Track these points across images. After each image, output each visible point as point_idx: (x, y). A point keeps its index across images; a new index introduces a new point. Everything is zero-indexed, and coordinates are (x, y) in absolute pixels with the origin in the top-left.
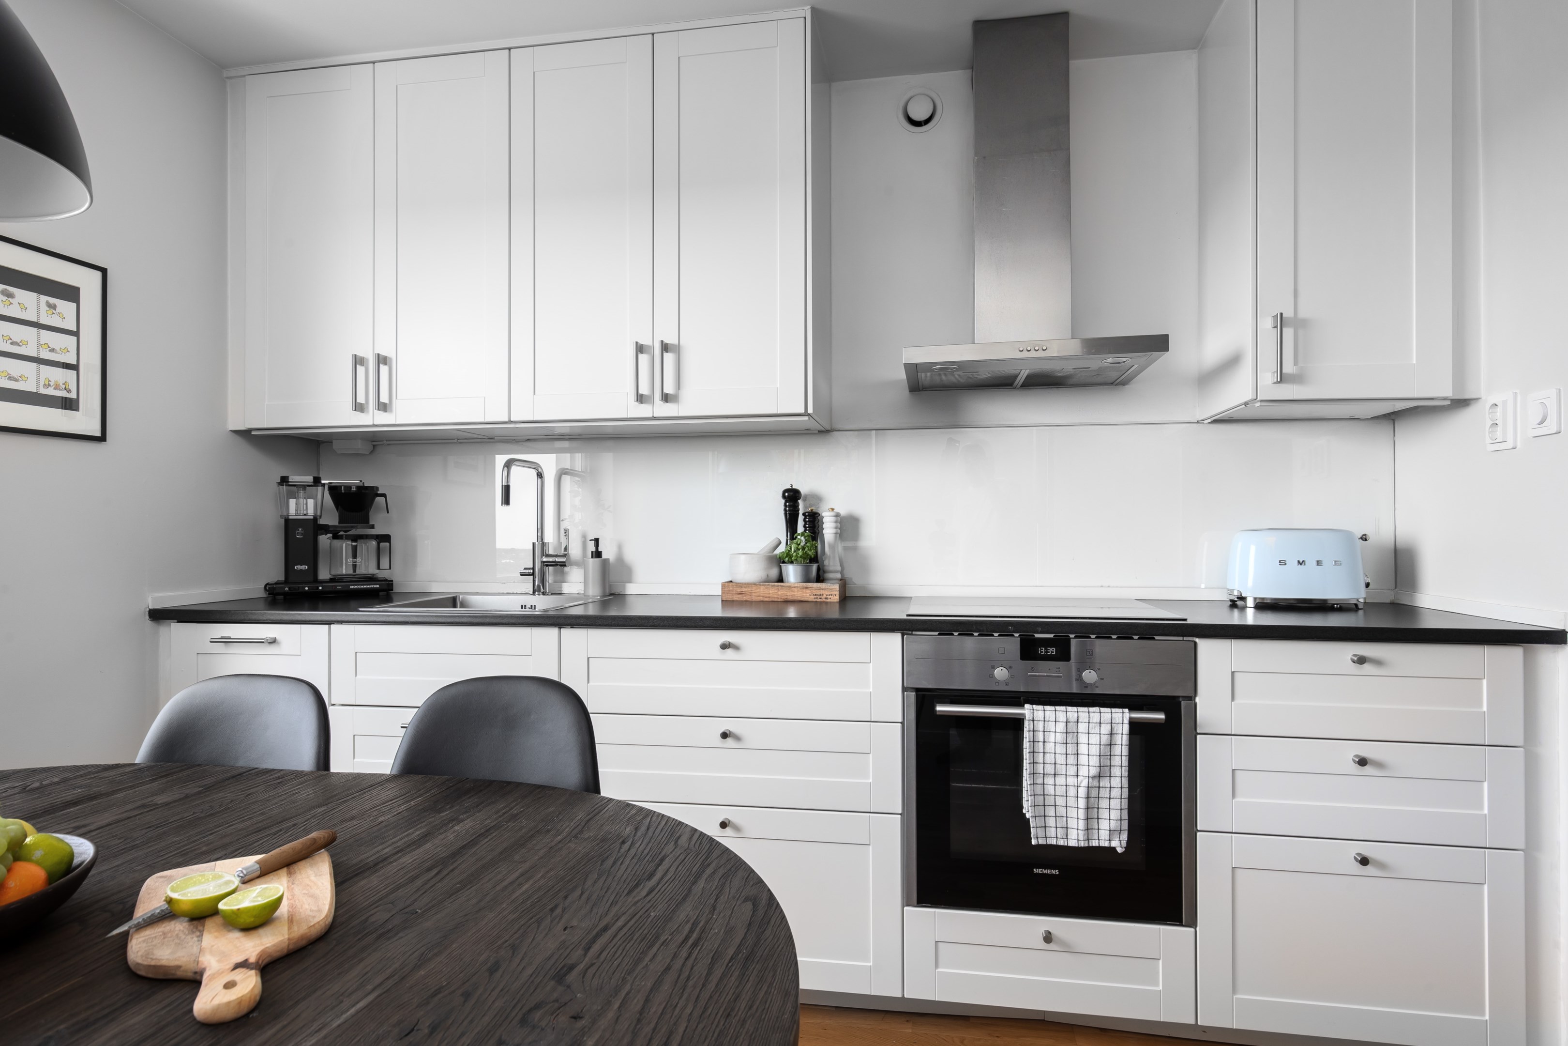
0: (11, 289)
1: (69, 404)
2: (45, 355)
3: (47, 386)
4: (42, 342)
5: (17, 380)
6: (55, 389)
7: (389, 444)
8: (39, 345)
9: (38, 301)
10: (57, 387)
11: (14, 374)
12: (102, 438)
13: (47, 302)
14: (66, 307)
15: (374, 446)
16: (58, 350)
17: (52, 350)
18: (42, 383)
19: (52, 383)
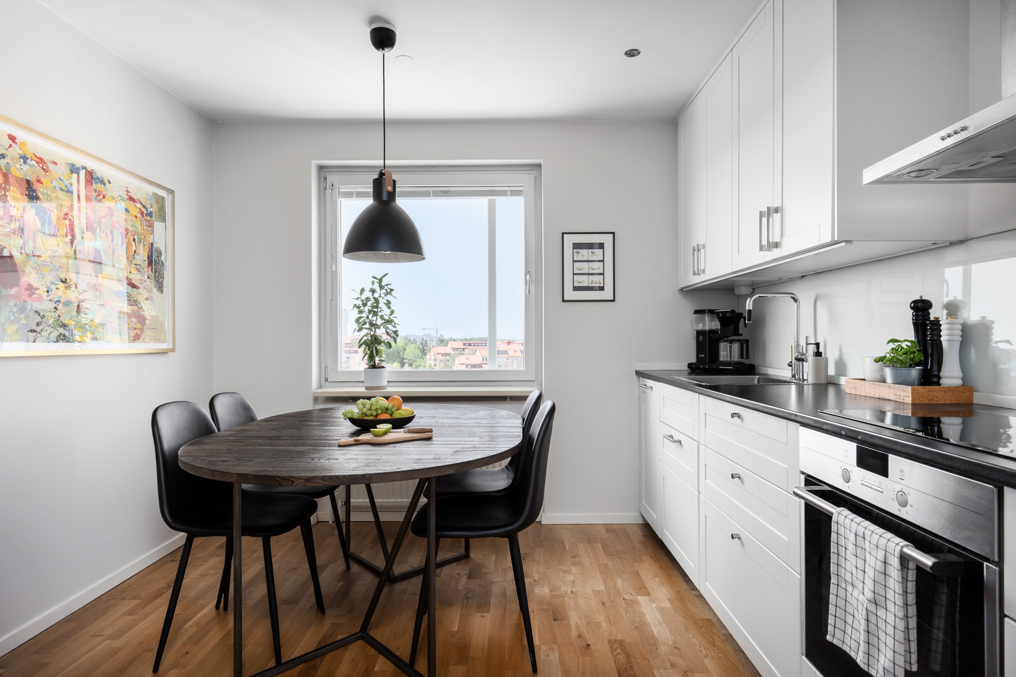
0: (578, 250)
1: (602, 289)
2: (591, 272)
3: (592, 283)
4: (590, 267)
5: (581, 283)
6: (595, 284)
7: (758, 287)
8: (589, 268)
9: (588, 252)
10: (596, 283)
11: (580, 281)
12: (614, 300)
13: (592, 251)
14: (599, 252)
15: (754, 289)
16: (596, 268)
17: (594, 269)
18: (590, 282)
19: (593, 282)
